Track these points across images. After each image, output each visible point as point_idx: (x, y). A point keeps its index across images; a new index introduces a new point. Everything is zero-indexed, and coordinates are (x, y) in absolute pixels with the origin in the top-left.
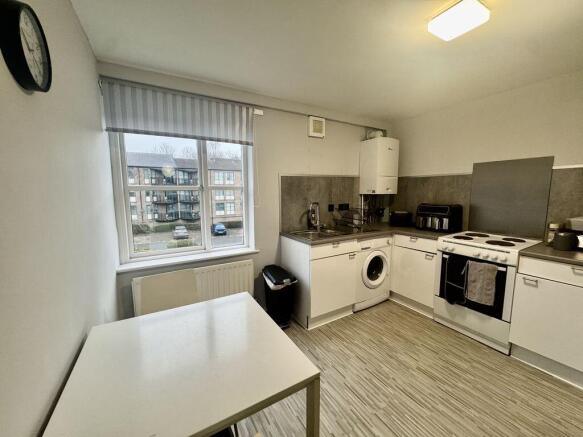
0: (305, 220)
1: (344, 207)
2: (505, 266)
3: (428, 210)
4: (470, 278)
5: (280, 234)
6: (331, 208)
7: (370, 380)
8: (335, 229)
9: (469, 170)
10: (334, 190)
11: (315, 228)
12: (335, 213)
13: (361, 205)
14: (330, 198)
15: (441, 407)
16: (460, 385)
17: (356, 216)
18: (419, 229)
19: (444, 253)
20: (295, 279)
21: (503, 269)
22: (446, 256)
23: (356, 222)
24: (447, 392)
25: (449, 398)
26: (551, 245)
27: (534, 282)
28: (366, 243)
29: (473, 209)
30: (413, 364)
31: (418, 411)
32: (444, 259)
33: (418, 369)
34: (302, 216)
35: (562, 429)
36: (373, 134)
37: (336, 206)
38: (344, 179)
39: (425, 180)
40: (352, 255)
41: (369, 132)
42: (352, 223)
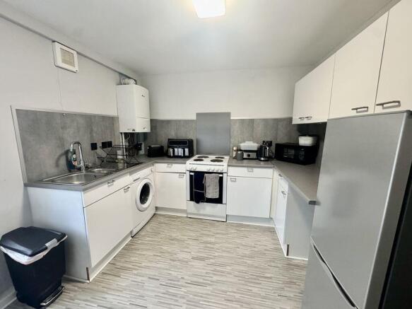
0: (63, 162)
1: (107, 145)
2: (222, 173)
3: (174, 143)
4: (207, 184)
5: (26, 185)
6: (94, 146)
7: (168, 293)
8: (101, 166)
9: (194, 118)
10: (95, 129)
11: (79, 169)
12: (100, 151)
13: (123, 142)
14: (92, 136)
15: (215, 278)
16: (217, 254)
17: (119, 152)
18: (170, 157)
19: (191, 172)
20: (64, 235)
21: (221, 175)
22: (192, 174)
23: (120, 157)
24: (212, 264)
25: (215, 267)
26: (235, 158)
27: (234, 180)
28: (136, 176)
29: (197, 141)
30: (188, 256)
31: (205, 292)
32: (191, 176)
33: (193, 258)
34: (58, 159)
35: (256, 250)
36: (127, 80)
37: (99, 145)
38: (104, 118)
39: (168, 122)
40: (126, 189)
41: (123, 78)
42: (117, 159)
